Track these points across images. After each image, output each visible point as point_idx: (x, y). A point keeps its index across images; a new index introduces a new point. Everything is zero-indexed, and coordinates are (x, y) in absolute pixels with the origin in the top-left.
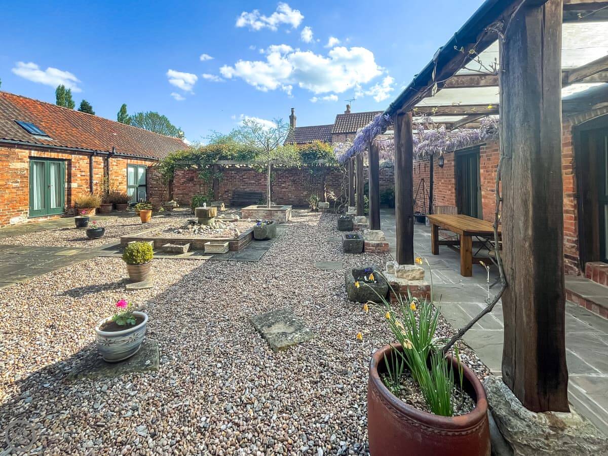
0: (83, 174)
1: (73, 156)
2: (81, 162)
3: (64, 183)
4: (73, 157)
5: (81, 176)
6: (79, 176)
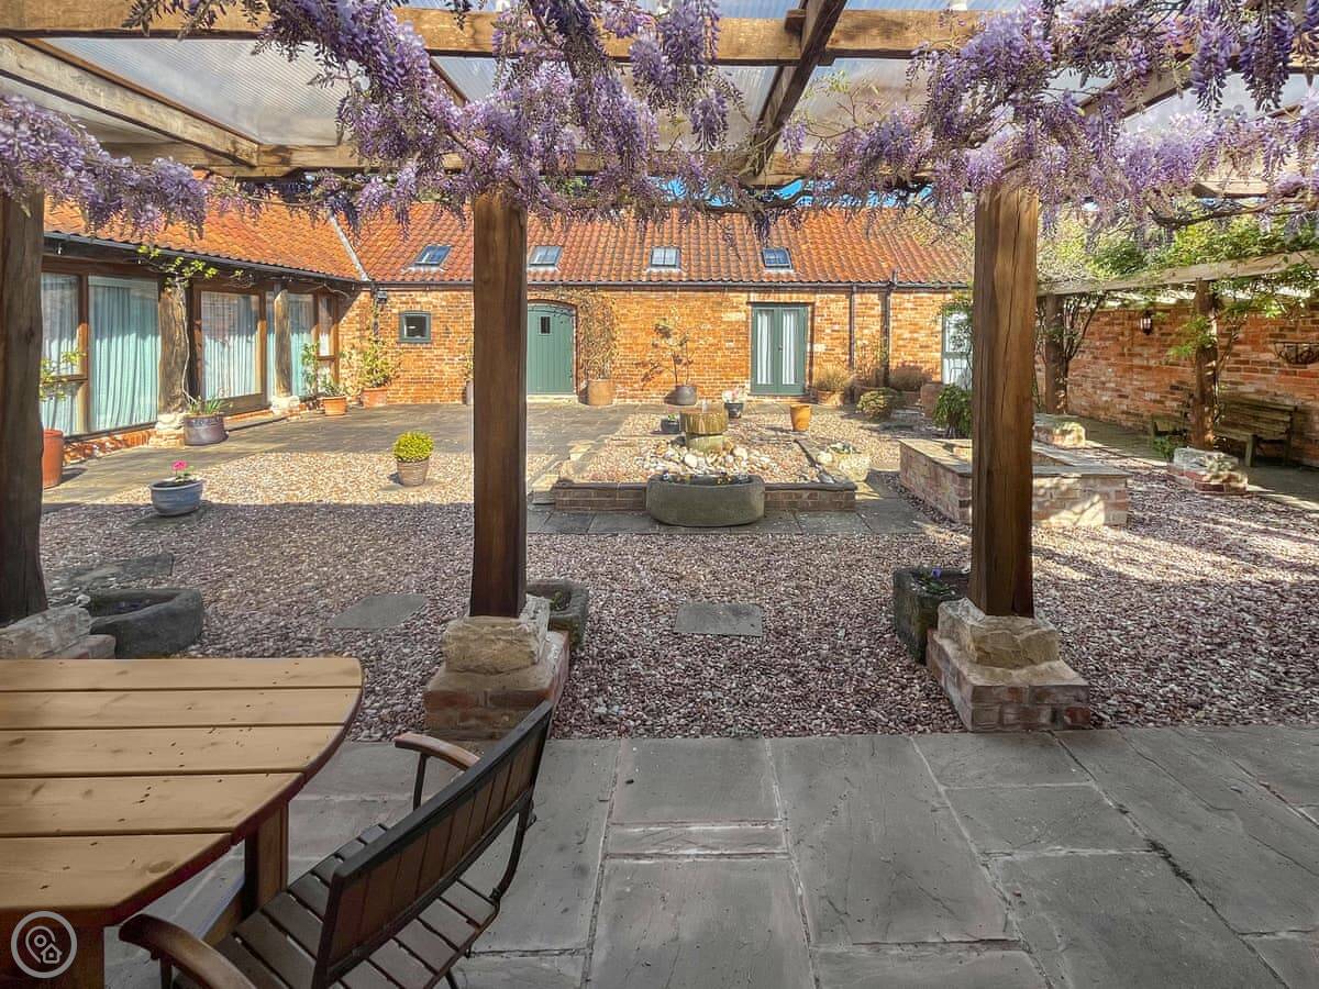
0: (836, 327)
1: (818, 296)
2: (833, 306)
3: (806, 344)
4: (818, 298)
5: (833, 331)
6: (828, 331)
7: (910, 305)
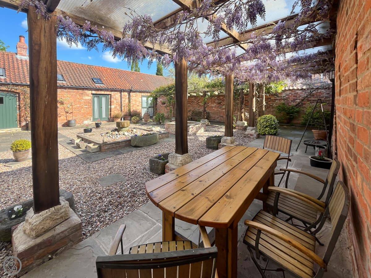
0: (117, 101)
2: (116, 95)
3: (108, 106)
4: (112, 93)
5: (116, 102)
6: (115, 102)
7: (135, 96)
